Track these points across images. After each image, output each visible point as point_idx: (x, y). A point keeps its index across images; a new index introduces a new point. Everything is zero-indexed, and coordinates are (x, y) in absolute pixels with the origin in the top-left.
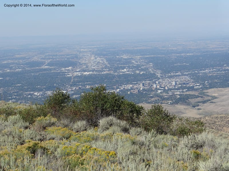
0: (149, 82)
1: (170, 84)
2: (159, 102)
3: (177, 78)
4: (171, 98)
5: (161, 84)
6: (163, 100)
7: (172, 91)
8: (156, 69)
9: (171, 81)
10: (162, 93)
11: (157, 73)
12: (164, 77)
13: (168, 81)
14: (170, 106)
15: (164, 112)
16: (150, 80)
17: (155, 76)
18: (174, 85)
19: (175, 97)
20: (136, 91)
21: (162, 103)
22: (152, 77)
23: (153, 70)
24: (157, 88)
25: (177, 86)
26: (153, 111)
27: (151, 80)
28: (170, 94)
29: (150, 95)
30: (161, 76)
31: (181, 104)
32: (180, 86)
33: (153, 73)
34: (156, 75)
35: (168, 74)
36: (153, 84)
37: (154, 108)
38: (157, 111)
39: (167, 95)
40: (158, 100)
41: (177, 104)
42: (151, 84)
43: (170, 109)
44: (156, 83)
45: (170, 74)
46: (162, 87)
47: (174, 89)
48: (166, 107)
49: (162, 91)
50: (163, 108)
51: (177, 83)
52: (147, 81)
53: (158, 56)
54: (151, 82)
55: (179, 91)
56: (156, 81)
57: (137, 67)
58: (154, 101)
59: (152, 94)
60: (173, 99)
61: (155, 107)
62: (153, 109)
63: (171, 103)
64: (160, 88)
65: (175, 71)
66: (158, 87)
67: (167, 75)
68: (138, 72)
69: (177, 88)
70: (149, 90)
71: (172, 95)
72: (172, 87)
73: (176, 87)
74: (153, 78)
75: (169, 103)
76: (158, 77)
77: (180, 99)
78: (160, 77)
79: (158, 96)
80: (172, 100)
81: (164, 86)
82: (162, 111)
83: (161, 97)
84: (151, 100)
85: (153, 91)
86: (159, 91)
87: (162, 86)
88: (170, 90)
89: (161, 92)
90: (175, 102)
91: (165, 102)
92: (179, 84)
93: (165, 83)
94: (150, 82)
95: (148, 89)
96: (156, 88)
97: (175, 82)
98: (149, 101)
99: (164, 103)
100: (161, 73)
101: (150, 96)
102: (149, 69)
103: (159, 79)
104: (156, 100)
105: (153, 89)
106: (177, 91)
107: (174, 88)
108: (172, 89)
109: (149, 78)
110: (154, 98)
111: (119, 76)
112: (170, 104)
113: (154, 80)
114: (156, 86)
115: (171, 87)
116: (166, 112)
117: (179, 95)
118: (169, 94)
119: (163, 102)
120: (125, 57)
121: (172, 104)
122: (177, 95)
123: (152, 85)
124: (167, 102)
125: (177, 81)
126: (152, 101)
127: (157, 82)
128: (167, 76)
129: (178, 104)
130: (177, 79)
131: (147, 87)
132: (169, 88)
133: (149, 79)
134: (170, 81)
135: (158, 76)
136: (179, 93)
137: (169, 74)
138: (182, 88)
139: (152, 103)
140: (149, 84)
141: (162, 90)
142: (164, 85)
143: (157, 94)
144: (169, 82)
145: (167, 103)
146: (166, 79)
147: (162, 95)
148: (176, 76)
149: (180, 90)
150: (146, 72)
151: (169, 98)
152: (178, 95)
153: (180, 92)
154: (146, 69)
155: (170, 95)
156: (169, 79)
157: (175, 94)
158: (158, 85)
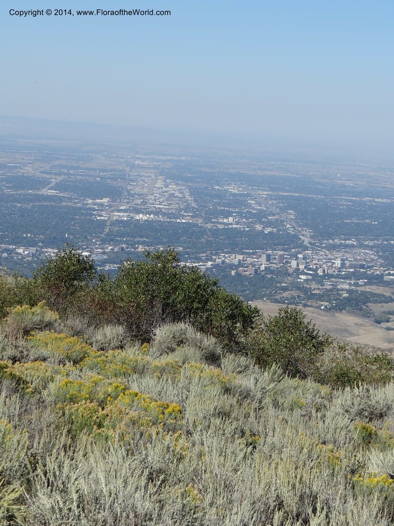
0: (282, 253)
1: (329, 264)
2: (300, 303)
3: (347, 252)
4: (329, 296)
5: (308, 261)
6: (309, 299)
7: (334, 279)
8: (300, 226)
9: (333, 257)
10: (309, 282)
11: (303, 235)
12: (317, 246)
13: (326, 255)
14: (323, 313)
15: (306, 327)
16: (285, 250)
17: (296, 242)
18: (339, 266)
19: (338, 294)
20: (250, 272)
21: (305, 305)
22: (290, 242)
23: (293, 227)
24: (299, 270)
25: (344, 270)
26: (281, 323)
27: (288, 248)
28: (328, 285)
29: (280, 283)
30: (310, 243)
31: (349, 312)
32: (351, 270)
33: (293, 233)
34: (301, 239)
35: (327, 240)
36: (290, 258)
37: (283, 314)
38: (290, 321)
39: (319, 289)
40: (299, 297)
41: (341, 311)
42: (287, 258)
43: (324, 321)
44: (297, 258)
45: (333, 240)
46: (310, 269)
47: (338, 277)
48: (315, 315)
49: (310, 277)
50: (304, 317)
51: (346, 262)
52: (279, 252)
53: (310, 196)
54: (287, 253)
55: (348, 282)
56: (300, 253)
57: (259, 216)
58: (287, 299)
59: (286, 283)
60: (332, 298)
61: (286, 312)
62: (281, 316)
63: (326, 307)
64: (305, 270)
65: (345, 236)
66: (302, 267)
67: (325, 241)
68: (259, 227)
69: (344, 275)
70: (280, 272)
71: (331, 290)
72: (334, 271)
73: (343, 273)
74: (292, 246)
75: (322, 308)
76: (305, 243)
77: (349, 301)
78: (308, 245)
79: (298, 288)
80: (329, 301)
81: (314, 267)
82: (300, 323)
83: (306, 291)
84: (281, 296)
85: (289, 275)
86: (303, 277)
87: (311, 267)
88: (329, 278)
89: (306, 280)
90: (336, 305)
91: (314, 304)
92: (351, 266)
93: (319, 260)
94: (284, 254)
95: (277, 268)
96: (297, 269)
97: (342, 260)
98: (278, 297)
99: (311, 306)
100: (311, 237)
101: (281, 286)
102: (285, 224)
103: (306, 248)
104: (293, 298)
105: (291, 271)
106: (343, 282)
107: (337, 274)
108: (334, 275)
109: (284, 245)
110: (289, 292)
111: (216, 232)
112: (323, 310)
113: (293, 250)
114: (298, 265)
115: (330, 272)
116: (310, 327)
117: (348, 291)
118: (325, 287)
119: (309, 303)
120: (233, 189)
121: (330, 309)
122: (342, 290)
123: (287, 262)
124: (317, 305)
125: (347, 259)
126: (283, 297)
127: (300, 256)
128: (324, 245)
129: (343, 311)
130: (346, 254)
131: (275, 264)
132: (326, 273)
133: (282, 246)
134: (330, 256)
135: (303, 241)
136: (347, 287)
137: (331, 241)
138: (356, 276)
139: (284, 303)
140: (282, 257)
141: (310, 274)
142: (317, 264)
143: (298, 282)
144: (327, 259)
145: (319, 307)
146: (321, 251)
147: (308, 286)
148: (346, 246)
149: (351, 279)
150: (279, 230)
151: (323, 296)
152: (345, 290)
153: (350, 284)
154: (279, 223)
155: (326, 289)
156: (327, 252)
157: (338, 287)
158: (302, 264)
